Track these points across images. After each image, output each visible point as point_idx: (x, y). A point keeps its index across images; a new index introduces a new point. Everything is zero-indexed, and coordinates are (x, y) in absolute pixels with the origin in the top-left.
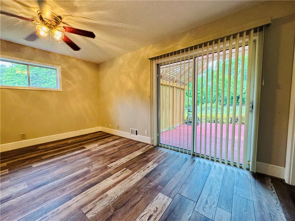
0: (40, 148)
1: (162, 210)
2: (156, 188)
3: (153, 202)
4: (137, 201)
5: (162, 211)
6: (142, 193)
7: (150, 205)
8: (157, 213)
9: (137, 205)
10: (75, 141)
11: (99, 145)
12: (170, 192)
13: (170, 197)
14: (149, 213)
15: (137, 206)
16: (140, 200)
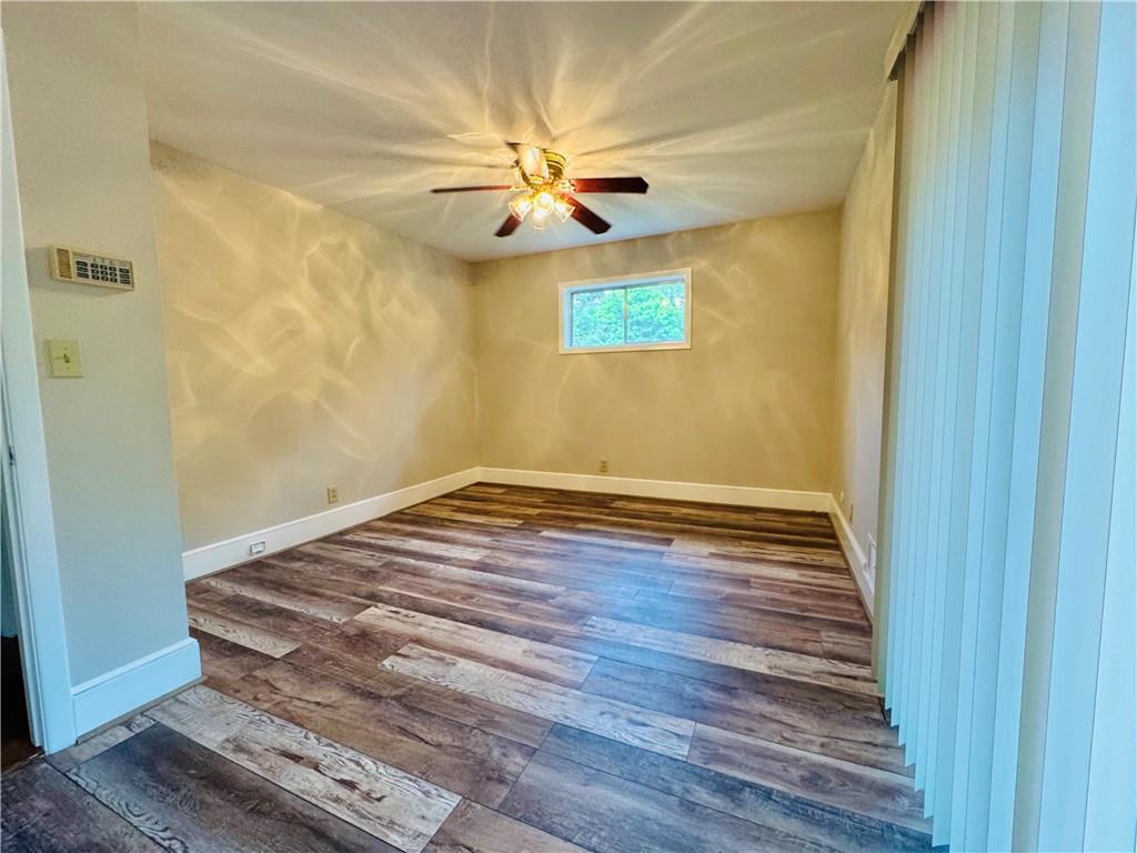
0: (619, 504)
1: (365, 817)
2: (490, 779)
3: (415, 781)
4: (421, 735)
5: (363, 816)
6: (461, 739)
7: (401, 774)
8: (359, 803)
9: (405, 739)
10: (698, 515)
11: (713, 555)
12: (461, 839)
13: (431, 842)
14: (367, 776)
15: (401, 741)
16: (427, 743)
